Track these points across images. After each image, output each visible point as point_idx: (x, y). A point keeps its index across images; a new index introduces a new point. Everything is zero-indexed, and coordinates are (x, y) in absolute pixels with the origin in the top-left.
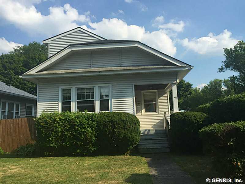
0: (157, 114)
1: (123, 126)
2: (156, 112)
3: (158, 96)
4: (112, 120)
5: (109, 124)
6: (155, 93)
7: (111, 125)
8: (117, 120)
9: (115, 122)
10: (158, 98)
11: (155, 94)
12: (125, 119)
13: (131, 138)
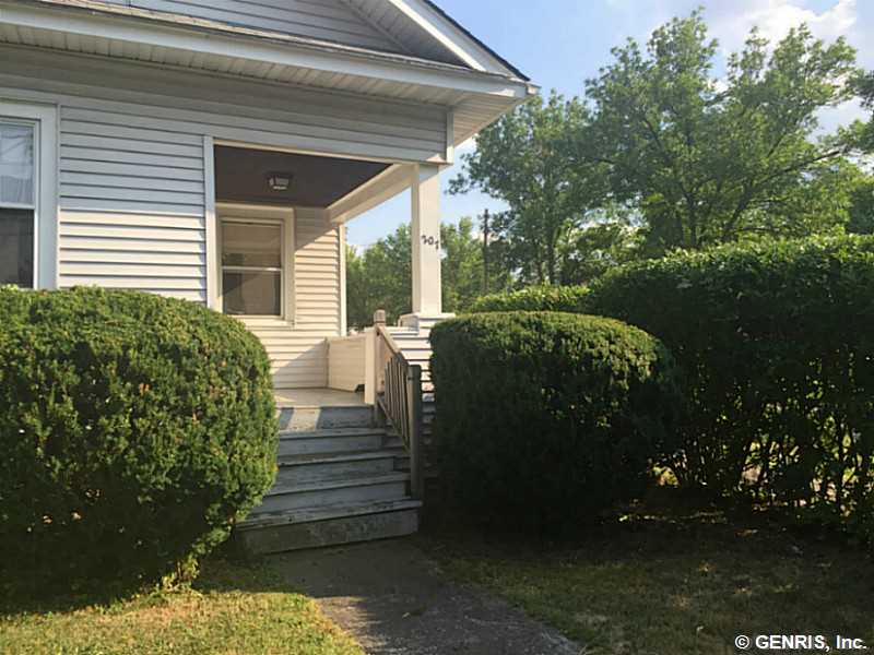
0: (285, 323)
1: (171, 391)
2: (279, 314)
3: (296, 238)
4: (83, 346)
5: (59, 374)
6: (282, 220)
7: (76, 380)
8: (126, 348)
9: (107, 359)
10: (297, 249)
11: (279, 225)
12: (184, 340)
13: (228, 474)
